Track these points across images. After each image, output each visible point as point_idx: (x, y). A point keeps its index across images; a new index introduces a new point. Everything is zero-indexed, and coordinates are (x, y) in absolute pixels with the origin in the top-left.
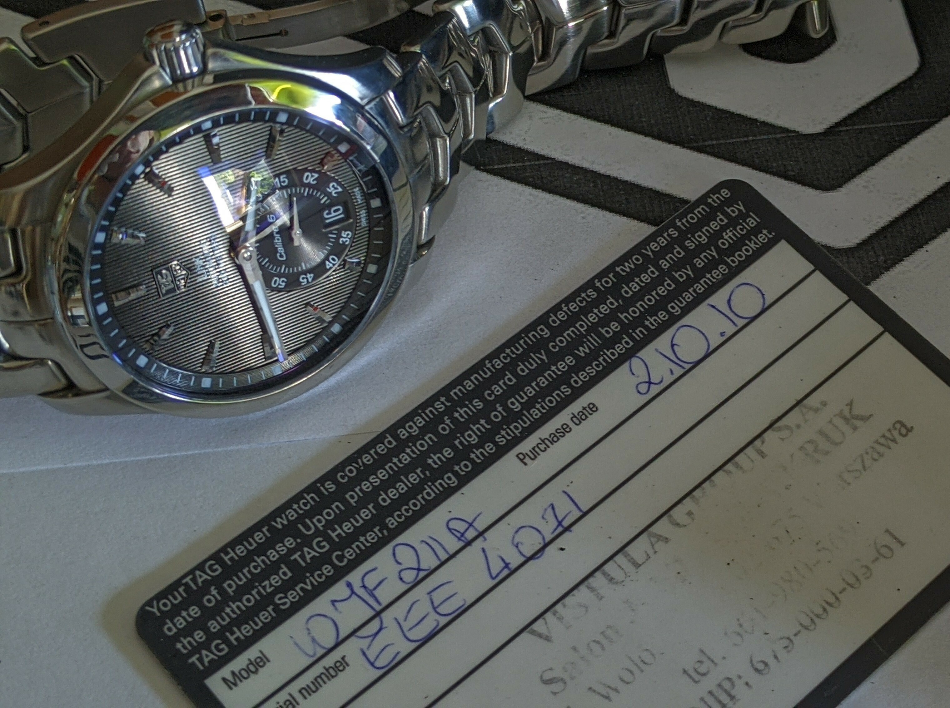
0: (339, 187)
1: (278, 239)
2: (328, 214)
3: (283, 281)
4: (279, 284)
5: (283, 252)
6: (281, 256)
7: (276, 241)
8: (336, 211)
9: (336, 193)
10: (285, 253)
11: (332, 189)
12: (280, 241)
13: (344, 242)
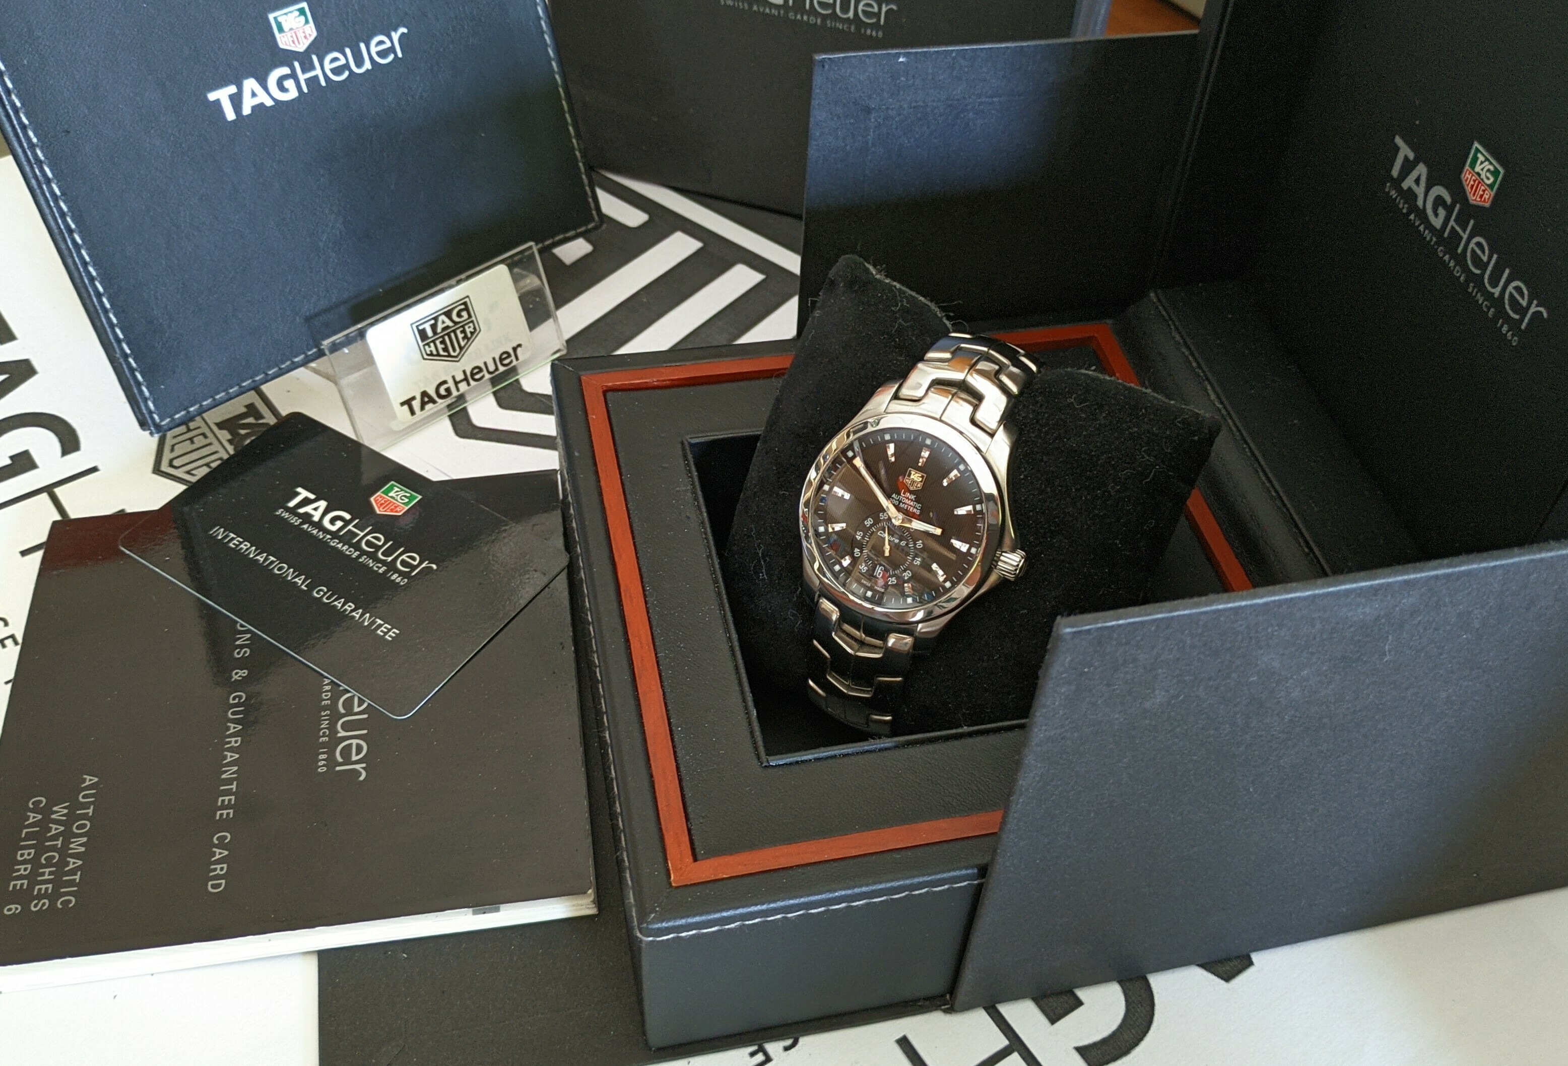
2: (882, 568)
5: (882, 536)
6: (881, 533)
8: (880, 573)
9: (890, 581)
11: (893, 581)
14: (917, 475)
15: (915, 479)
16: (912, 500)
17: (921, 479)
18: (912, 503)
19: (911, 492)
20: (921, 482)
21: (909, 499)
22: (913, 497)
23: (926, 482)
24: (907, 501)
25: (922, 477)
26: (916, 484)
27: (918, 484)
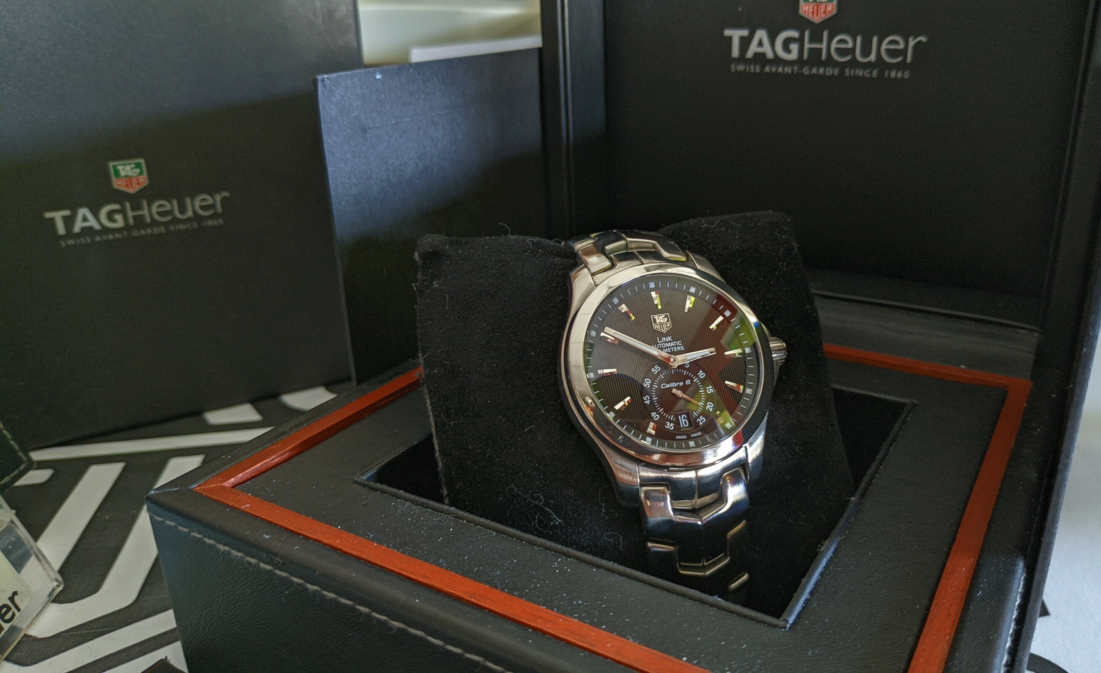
0: (702, 423)
1: (674, 385)
2: (684, 417)
3: (647, 386)
4: (646, 383)
5: (666, 387)
6: (664, 386)
7: (674, 384)
8: (685, 422)
9: (699, 421)
10: (666, 388)
11: (702, 419)
12: (673, 386)
13: (666, 424)
14: (661, 317)
15: (662, 321)
16: (670, 342)
17: (666, 319)
18: (672, 344)
19: (666, 335)
20: (668, 321)
21: (668, 342)
22: (669, 338)
23: (673, 319)
25: (666, 316)
26: (665, 326)
27: (666, 325)
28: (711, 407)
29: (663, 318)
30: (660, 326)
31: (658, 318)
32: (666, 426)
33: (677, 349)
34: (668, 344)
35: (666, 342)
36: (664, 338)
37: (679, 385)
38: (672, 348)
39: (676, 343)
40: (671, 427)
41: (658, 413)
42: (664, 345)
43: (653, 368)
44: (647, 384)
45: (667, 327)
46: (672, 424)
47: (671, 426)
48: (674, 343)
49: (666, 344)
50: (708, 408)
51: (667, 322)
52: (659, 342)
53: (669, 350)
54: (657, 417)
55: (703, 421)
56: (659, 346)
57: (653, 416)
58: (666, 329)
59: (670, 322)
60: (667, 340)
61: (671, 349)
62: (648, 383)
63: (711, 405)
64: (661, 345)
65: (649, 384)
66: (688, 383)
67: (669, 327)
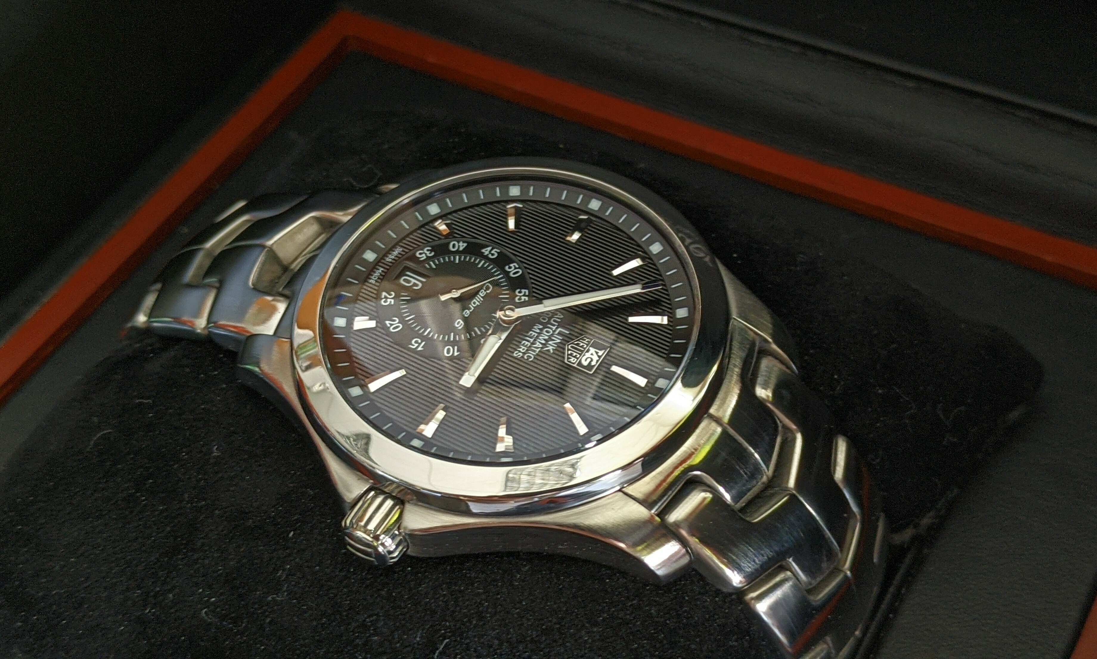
0: (383, 297)
1: (474, 303)
2: (417, 286)
7: (477, 303)
8: (409, 282)
9: (390, 295)
11: (389, 300)
13: (431, 251)
14: (595, 358)
15: (588, 355)
16: (544, 346)
17: (585, 363)
19: (560, 348)
20: (580, 364)
21: (547, 340)
23: (576, 374)
24: (542, 340)
26: (575, 354)
27: (575, 357)
28: (391, 325)
29: (592, 360)
30: (582, 347)
31: (597, 353)
32: (429, 248)
33: (523, 345)
34: (545, 340)
35: (550, 339)
36: (559, 341)
37: (469, 309)
38: (532, 340)
39: (534, 351)
40: (420, 254)
41: (458, 252)
42: (547, 332)
43: (527, 294)
44: (513, 268)
45: (571, 354)
46: (425, 257)
47: (424, 255)
48: (537, 348)
49: (546, 338)
50: (394, 321)
51: (580, 361)
52: (559, 329)
53: (534, 333)
54: (454, 246)
55: (384, 300)
56: (554, 325)
57: (461, 244)
58: (570, 352)
59: (575, 365)
60: (550, 343)
61: (531, 338)
62: (512, 271)
63: (394, 328)
64: (551, 329)
65: (510, 272)
66: (458, 323)
67: (568, 358)
